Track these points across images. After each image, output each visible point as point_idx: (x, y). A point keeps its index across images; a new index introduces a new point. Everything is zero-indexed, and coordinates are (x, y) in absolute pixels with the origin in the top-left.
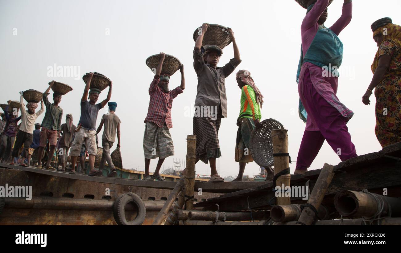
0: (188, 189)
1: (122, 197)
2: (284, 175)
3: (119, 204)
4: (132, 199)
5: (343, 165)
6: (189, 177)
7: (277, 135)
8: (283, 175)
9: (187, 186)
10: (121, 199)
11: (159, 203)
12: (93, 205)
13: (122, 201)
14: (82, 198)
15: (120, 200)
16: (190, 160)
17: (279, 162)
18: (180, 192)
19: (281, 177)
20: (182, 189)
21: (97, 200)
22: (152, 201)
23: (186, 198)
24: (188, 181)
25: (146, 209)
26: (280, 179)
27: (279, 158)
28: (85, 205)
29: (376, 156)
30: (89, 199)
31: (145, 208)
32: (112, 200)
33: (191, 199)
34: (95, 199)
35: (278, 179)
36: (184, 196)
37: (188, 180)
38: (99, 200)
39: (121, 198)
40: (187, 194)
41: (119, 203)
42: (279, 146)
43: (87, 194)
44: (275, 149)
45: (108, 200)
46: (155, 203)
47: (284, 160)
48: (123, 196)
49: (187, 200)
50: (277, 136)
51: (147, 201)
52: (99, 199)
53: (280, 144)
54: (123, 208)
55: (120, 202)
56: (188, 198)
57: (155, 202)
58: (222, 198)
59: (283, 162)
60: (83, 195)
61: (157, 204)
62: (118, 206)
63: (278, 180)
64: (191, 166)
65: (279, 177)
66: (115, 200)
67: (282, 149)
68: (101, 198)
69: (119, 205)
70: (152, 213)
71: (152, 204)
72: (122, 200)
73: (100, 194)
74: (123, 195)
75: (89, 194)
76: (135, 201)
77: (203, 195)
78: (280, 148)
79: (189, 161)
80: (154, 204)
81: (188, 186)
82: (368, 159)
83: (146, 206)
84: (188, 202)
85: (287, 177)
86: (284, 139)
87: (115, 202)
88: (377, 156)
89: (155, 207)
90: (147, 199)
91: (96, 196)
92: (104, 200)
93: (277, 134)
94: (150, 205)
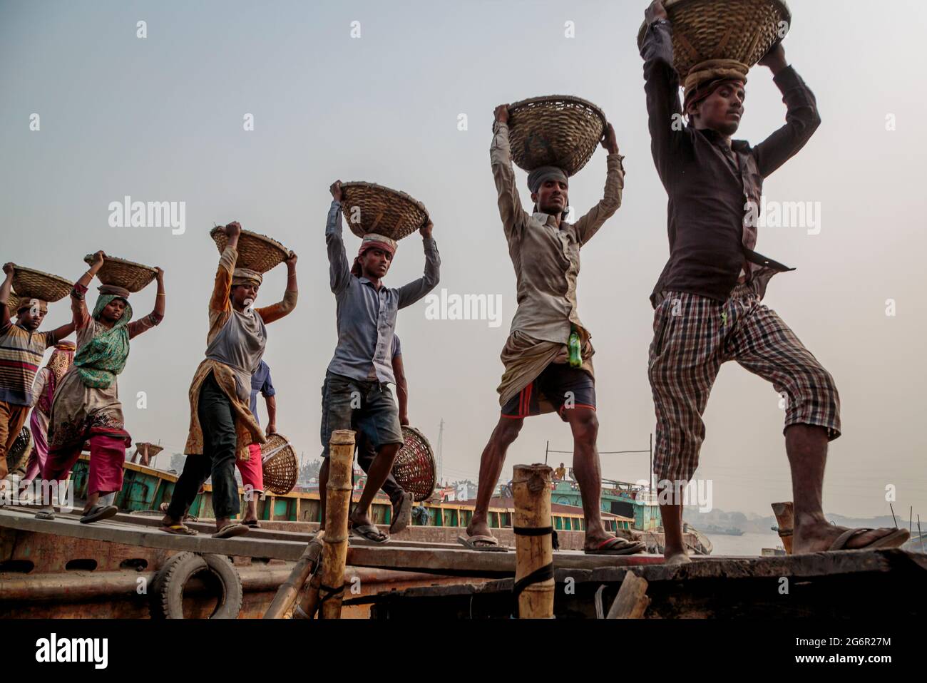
0: (328, 570)
1: (178, 561)
2: (539, 584)
3: (166, 581)
4: (206, 564)
5: (674, 574)
6: (331, 539)
7: (525, 481)
8: (536, 584)
9: (326, 560)
10: (174, 566)
11: (280, 570)
12: (91, 589)
13: (176, 572)
14: (59, 571)
15: (172, 569)
16: (336, 494)
17: (526, 550)
18: (311, 576)
19: (531, 588)
20: (315, 567)
21: (104, 574)
22: (262, 566)
23: (323, 594)
24: (330, 549)
25: (243, 589)
26: (529, 593)
27: (527, 538)
28: (68, 590)
29: (744, 572)
30: (78, 572)
31: (240, 587)
32: (149, 570)
33: (335, 596)
34: (97, 571)
35: (523, 593)
36: (318, 586)
37: (329, 546)
38: (111, 573)
39: (176, 562)
40: (325, 581)
41: (167, 578)
42: (529, 509)
43: (75, 558)
44: (519, 516)
45: (138, 570)
46: (267, 571)
47: (538, 544)
48: (179, 558)
49: (327, 598)
50: (525, 484)
51: (248, 565)
52: (109, 569)
53: (530, 504)
54: (179, 590)
55: (170, 573)
56: (327, 593)
57: (269, 567)
58: (410, 595)
59: (536, 549)
60: (60, 562)
61: (275, 572)
62: (165, 586)
63: (523, 596)
64: (339, 511)
65: (526, 589)
66: (157, 568)
67: (535, 516)
68: (117, 565)
69: (167, 584)
70: (259, 597)
71: (261, 573)
72: (175, 570)
73: (115, 556)
74: (181, 554)
75: (83, 557)
76: (215, 570)
77: (361, 591)
78: (530, 515)
79: (334, 497)
80: (265, 573)
81: (328, 562)
82: (726, 574)
83: (244, 581)
84: (327, 602)
85: (546, 589)
86: (541, 493)
87: (157, 575)
88: (746, 573)
89: (266, 581)
90: (248, 560)
91: (101, 561)
92: (125, 572)
93: (525, 479)
94: (256, 577)
